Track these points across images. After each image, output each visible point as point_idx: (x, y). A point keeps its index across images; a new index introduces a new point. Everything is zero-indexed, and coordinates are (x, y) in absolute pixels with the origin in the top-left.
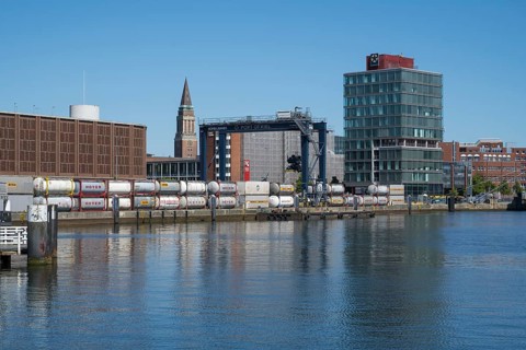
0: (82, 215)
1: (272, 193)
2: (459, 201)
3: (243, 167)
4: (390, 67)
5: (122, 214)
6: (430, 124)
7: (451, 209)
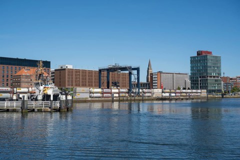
0: (103, 99)
1: (163, 92)
2: (226, 95)
3: (161, 85)
4: (204, 54)
5: (115, 98)
6: (217, 71)
7: (223, 97)
